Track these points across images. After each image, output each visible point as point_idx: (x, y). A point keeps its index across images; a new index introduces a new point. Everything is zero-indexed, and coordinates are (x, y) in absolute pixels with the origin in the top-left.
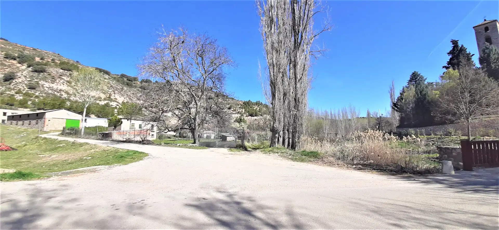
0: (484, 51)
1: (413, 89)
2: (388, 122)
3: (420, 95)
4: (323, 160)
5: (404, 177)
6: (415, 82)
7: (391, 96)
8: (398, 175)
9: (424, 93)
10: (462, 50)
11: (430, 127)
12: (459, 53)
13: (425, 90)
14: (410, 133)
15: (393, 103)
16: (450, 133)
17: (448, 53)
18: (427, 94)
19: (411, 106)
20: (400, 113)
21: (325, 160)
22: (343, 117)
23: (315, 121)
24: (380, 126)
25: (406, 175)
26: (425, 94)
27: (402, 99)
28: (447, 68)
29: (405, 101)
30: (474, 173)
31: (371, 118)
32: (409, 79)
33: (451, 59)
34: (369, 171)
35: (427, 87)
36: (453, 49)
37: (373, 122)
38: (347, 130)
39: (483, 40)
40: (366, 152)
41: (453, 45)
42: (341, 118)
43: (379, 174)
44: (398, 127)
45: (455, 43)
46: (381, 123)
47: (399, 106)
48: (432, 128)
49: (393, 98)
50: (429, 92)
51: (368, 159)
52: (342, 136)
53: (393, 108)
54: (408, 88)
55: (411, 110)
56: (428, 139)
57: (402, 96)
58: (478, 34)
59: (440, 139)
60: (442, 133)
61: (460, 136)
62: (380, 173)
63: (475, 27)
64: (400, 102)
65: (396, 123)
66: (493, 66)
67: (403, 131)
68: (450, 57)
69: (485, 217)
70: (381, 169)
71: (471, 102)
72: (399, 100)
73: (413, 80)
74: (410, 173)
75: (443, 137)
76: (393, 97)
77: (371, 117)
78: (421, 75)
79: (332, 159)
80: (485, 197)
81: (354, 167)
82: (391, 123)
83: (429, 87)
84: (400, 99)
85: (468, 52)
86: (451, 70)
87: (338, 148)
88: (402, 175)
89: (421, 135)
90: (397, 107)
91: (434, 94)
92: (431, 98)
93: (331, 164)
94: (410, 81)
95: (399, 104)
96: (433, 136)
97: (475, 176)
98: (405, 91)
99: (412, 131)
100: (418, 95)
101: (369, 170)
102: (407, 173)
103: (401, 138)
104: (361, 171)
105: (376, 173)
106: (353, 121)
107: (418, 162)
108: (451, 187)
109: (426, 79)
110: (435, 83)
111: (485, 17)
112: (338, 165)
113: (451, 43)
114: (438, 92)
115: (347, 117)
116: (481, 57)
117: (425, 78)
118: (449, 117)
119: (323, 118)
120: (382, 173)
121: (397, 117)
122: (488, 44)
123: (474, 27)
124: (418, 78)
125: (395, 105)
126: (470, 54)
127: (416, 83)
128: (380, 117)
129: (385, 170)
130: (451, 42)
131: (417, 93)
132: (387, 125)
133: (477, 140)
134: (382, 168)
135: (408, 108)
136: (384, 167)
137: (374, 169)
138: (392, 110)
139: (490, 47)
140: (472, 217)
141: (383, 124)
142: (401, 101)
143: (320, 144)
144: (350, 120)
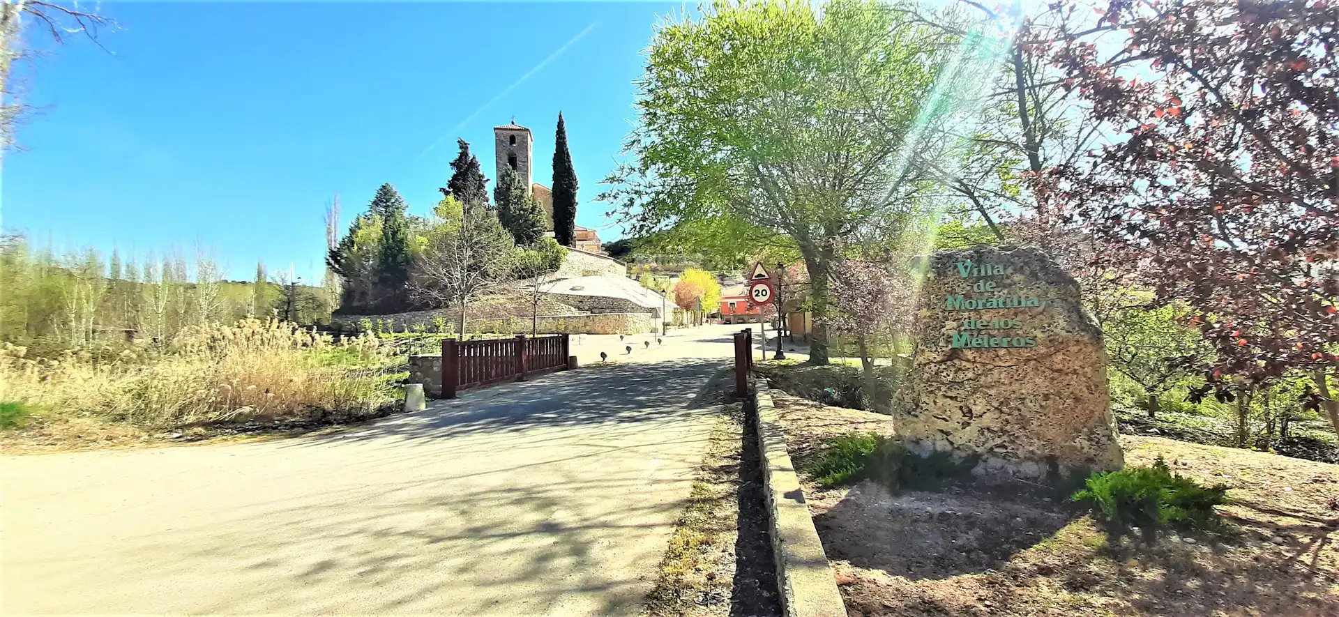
0: (502, 178)
1: (380, 224)
2: (313, 299)
3: (391, 241)
4: (46, 431)
5: (322, 437)
6: (386, 207)
7: (329, 233)
8: (309, 434)
9: (400, 236)
10: (473, 165)
11: (405, 314)
12: (467, 169)
13: (403, 229)
14: (362, 327)
15: (332, 252)
16: (438, 327)
17: (452, 164)
18: (405, 241)
19: (371, 262)
20: (345, 278)
21: (55, 430)
22: (165, 275)
23: (28, 282)
24: (290, 308)
25: (328, 431)
26: (401, 241)
27: (353, 243)
28: (447, 193)
29: (360, 249)
30: (456, 402)
31: (266, 286)
32: (373, 199)
33: (455, 177)
34: (225, 440)
35: (406, 225)
36: (460, 157)
37: (272, 296)
38: (176, 318)
39: (505, 159)
40: (231, 384)
41: (460, 151)
42: (158, 278)
43: (255, 442)
44: (336, 313)
45: (464, 146)
46: (294, 302)
47: (343, 261)
48: (408, 317)
49: (333, 239)
50: (409, 237)
51: (235, 403)
52: (154, 339)
53: (329, 264)
54: (369, 219)
55: (369, 272)
56: (397, 339)
57: (353, 236)
58: (499, 142)
59: (418, 340)
60: (423, 327)
61: (452, 332)
62: (258, 438)
63: (498, 129)
64: (347, 251)
65: (333, 304)
66: (512, 208)
67: (348, 322)
68: (454, 172)
69: (455, 481)
70: (265, 428)
71: (470, 268)
72: (345, 245)
73: (382, 202)
74: (338, 424)
75: (424, 334)
76: (333, 234)
77: (269, 283)
78: (398, 194)
79: (86, 423)
80: (463, 443)
81: (176, 435)
82: (322, 301)
83: (412, 226)
84: (349, 243)
85: (481, 173)
86: (451, 198)
87: (130, 379)
88: (317, 433)
89: (383, 332)
90: (337, 262)
91: (417, 242)
92: (412, 251)
93: (80, 440)
94: (376, 203)
95: (345, 255)
96: (407, 333)
97: (458, 407)
98: (361, 223)
99: (366, 322)
100: (387, 240)
101: (225, 437)
102: (332, 424)
103: (337, 341)
104: (199, 443)
105: (249, 440)
106: (202, 292)
107: (365, 394)
108: (412, 436)
109: (407, 206)
110: (422, 220)
111: (513, 118)
112: (110, 439)
113: (458, 145)
114: (425, 240)
115: (184, 277)
116: (498, 188)
117: (404, 204)
118: (435, 294)
119: (71, 275)
120: (265, 437)
121: (337, 288)
122: (511, 167)
123: (495, 129)
124: (393, 201)
125: (334, 255)
126: (483, 176)
127: (386, 212)
128: (293, 283)
129: (276, 428)
130: (459, 142)
131: (385, 234)
132: (310, 306)
133: (476, 339)
134: (271, 424)
135: (365, 269)
136: (276, 418)
137: (245, 431)
138: (327, 269)
139: (513, 174)
140: (430, 489)
141: (299, 305)
142: (349, 250)
143: (36, 373)
144: (193, 287)
